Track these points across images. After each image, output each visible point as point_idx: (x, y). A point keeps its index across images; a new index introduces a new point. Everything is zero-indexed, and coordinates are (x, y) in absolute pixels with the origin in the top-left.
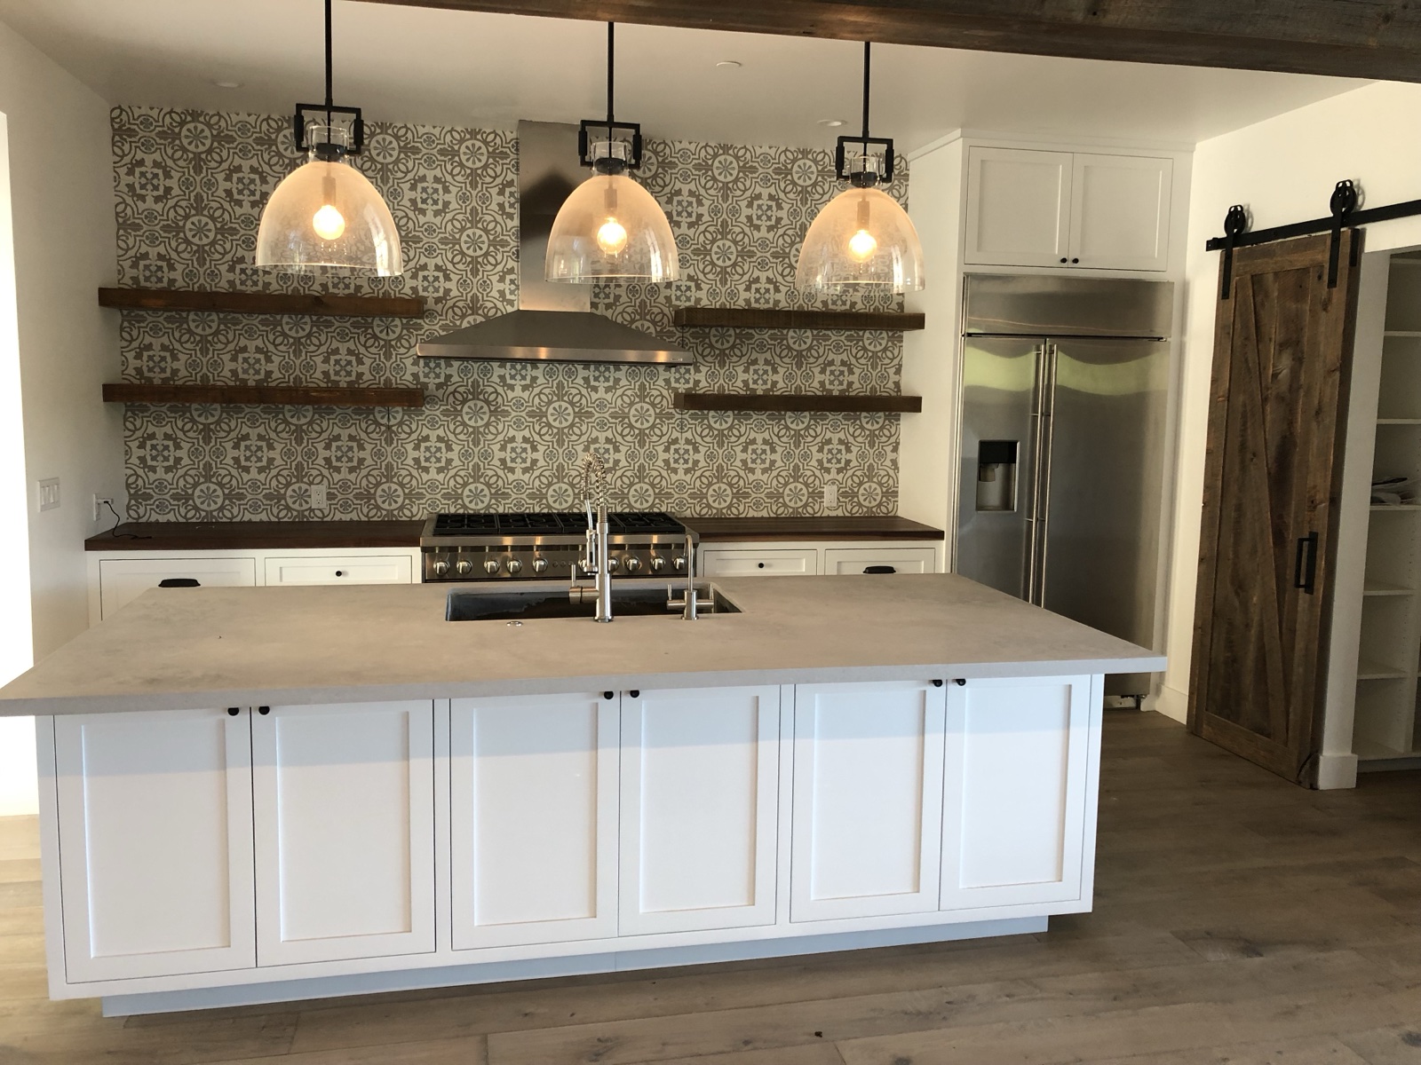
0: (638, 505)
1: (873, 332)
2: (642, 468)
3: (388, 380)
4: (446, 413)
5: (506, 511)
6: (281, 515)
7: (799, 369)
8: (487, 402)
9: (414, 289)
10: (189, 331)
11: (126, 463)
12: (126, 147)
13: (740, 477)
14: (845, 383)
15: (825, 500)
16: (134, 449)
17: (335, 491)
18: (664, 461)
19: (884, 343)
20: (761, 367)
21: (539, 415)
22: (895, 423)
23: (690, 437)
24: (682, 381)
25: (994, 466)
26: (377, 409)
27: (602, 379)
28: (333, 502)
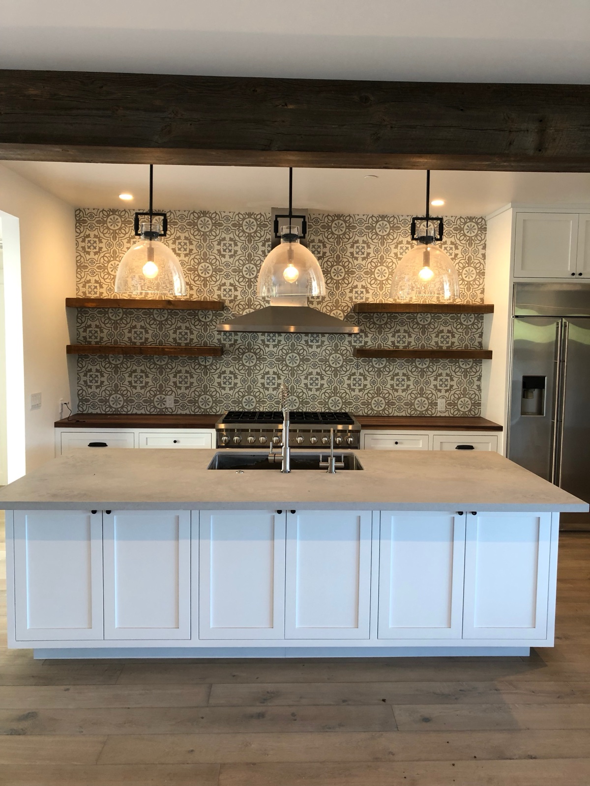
0: (333, 408)
1: (466, 314)
2: (335, 388)
3: (205, 343)
4: (234, 359)
5: (264, 410)
6: (152, 410)
7: (423, 335)
8: (255, 354)
9: (219, 296)
10: (109, 318)
11: (78, 384)
12: (82, 229)
13: (390, 394)
14: (450, 342)
15: (438, 407)
16: (82, 377)
17: (178, 399)
18: (347, 384)
19: (472, 320)
20: (402, 334)
21: (281, 360)
22: (479, 365)
23: (362, 372)
24: (358, 342)
25: (532, 390)
26: (200, 357)
27: (315, 341)
28: (177, 404)
